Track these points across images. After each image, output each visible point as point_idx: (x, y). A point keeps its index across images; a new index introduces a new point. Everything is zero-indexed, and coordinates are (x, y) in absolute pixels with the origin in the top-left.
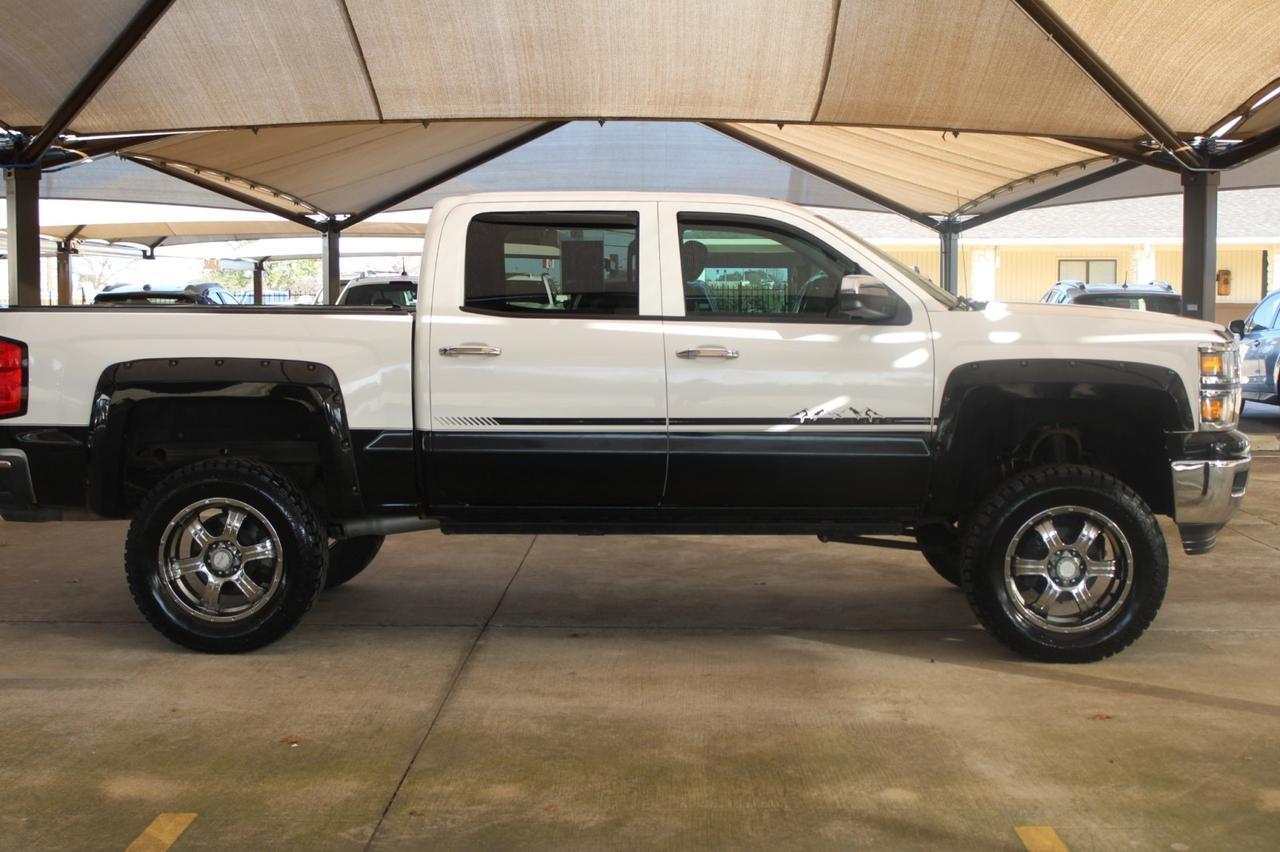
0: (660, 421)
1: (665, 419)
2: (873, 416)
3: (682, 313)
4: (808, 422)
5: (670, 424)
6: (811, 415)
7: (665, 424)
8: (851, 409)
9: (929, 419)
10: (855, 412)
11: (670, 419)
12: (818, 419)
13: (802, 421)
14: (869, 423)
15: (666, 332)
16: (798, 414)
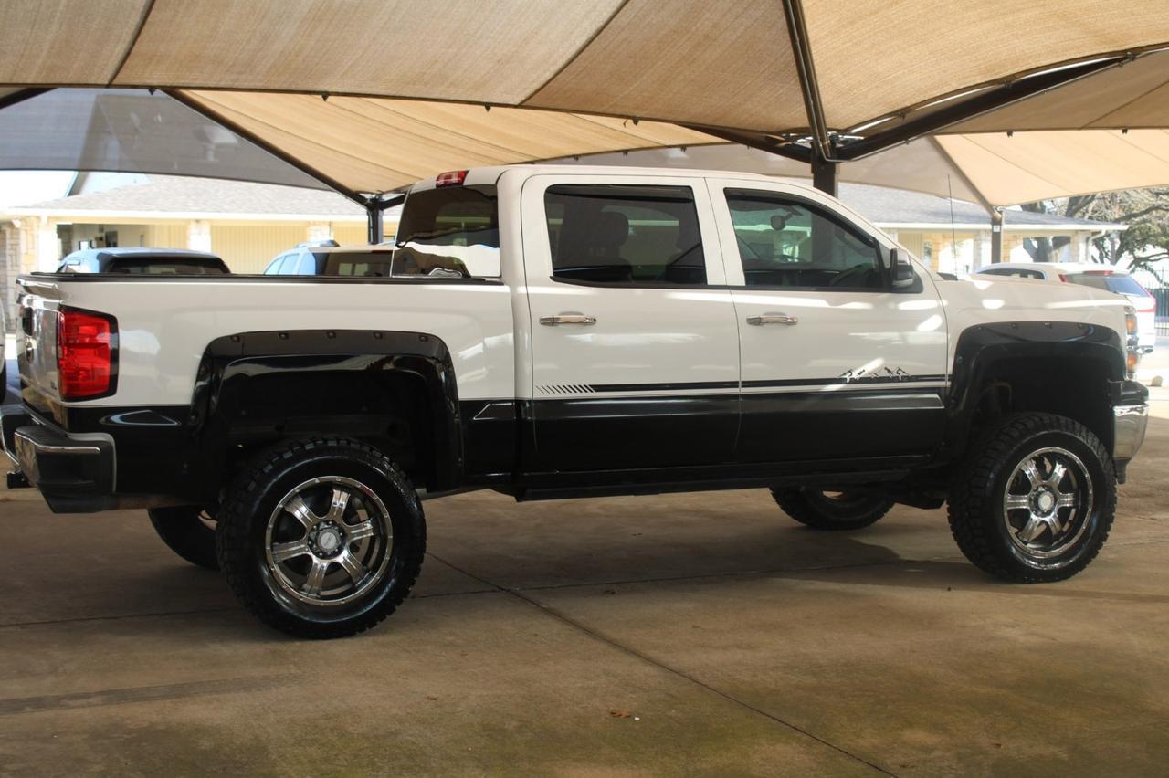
0: (734, 384)
1: (737, 382)
2: (902, 374)
3: (743, 283)
4: (853, 381)
5: (743, 387)
6: (855, 375)
7: (737, 387)
8: (886, 368)
9: (944, 376)
10: (889, 371)
11: (743, 382)
12: (861, 378)
13: (848, 381)
14: (899, 381)
15: (736, 301)
16: (845, 374)
